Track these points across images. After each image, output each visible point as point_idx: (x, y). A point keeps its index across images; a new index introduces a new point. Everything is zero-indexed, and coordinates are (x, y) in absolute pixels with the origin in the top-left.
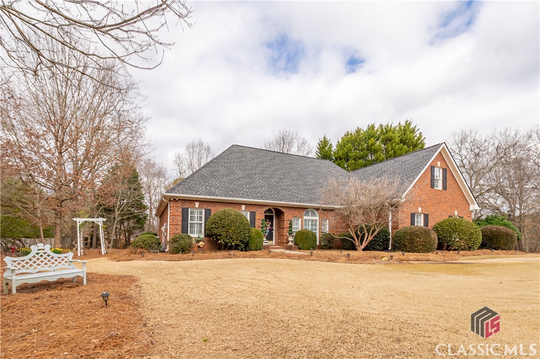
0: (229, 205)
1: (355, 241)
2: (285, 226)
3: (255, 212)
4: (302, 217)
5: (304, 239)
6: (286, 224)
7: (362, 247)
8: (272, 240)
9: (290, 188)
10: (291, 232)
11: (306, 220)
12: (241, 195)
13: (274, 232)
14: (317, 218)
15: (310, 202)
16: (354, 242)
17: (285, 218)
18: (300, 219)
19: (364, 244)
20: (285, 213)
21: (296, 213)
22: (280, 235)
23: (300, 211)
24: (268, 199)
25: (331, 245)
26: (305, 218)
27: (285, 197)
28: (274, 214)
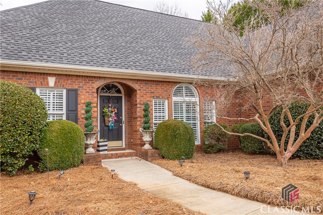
0: (20, 76)
1: (271, 143)
2: (138, 114)
3: (76, 91)
4: (169, 98)
5: (169, 138)
6: (139, 111)
7: (288, 155)
8: (121, 140)
9: (150, 50)
10: (146, 125)
11: (176, 104)
12: (45, 57)
13: (124, 125)
14: (196, 99)
15: (183, 71)
16: (269, 144)
17: (138, 101)
18: (166, 101)
19: (292, 149)
20: (138, 92)
21: (159, 90)
22: (132, 131)
23: (166, 87)
24: (102, 65)
25: (221, 145)
26: (174, 99)
27: (138, 64)
28: (123, 95)
